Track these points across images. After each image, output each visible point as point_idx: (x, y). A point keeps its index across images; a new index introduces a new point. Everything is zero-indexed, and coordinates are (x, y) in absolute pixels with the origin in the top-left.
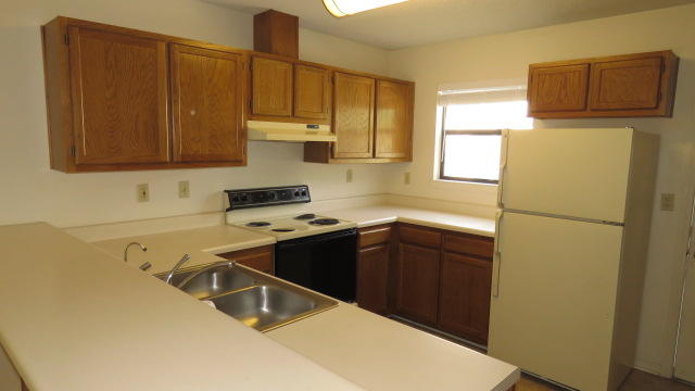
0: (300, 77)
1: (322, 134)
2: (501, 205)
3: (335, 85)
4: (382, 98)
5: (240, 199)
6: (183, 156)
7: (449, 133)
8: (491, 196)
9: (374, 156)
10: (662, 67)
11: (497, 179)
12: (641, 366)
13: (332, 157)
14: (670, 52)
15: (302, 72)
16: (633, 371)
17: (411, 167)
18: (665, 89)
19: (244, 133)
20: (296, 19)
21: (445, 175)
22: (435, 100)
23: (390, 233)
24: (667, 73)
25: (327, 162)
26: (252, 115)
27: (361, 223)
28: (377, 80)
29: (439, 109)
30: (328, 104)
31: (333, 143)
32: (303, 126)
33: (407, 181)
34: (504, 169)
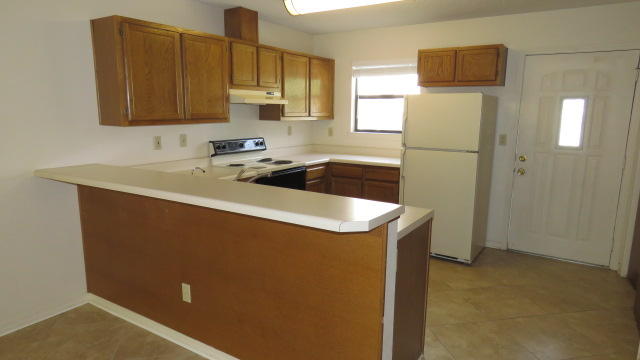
0: (262, 57)
1: (276, 98)
2: (404, 145)
3: (283, 61)
4: (315, 71)
5: (221, 148)
6: (192, 115)
7: (362, 97)
8: (396, 142)
9: (310, 115)
10: (498, 55)
11: (401, 129)
12: (489, 244)
13: (283, 116)
14: (502, 45)
15: (263, 53)
16: (484, 248)
17: (333, 124)
18: (500, 69)
19: (228, 98)
20: (256, 13)
21: (359, 128)
22: (350, 74)
23: (325, 170)
24: (501, 60)
25: (279, 119)
26: (232, 84)
27: (308, 163)
28: (310, 59)
29: (353, 80)
30: (279, 77)
31: (283, 106)
32: (263, 93)
33: (331, 133)
34: (406, 121)
